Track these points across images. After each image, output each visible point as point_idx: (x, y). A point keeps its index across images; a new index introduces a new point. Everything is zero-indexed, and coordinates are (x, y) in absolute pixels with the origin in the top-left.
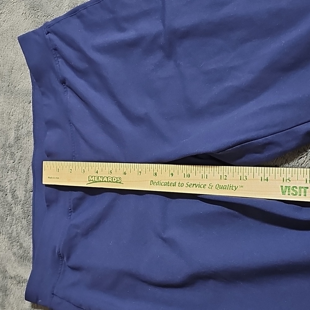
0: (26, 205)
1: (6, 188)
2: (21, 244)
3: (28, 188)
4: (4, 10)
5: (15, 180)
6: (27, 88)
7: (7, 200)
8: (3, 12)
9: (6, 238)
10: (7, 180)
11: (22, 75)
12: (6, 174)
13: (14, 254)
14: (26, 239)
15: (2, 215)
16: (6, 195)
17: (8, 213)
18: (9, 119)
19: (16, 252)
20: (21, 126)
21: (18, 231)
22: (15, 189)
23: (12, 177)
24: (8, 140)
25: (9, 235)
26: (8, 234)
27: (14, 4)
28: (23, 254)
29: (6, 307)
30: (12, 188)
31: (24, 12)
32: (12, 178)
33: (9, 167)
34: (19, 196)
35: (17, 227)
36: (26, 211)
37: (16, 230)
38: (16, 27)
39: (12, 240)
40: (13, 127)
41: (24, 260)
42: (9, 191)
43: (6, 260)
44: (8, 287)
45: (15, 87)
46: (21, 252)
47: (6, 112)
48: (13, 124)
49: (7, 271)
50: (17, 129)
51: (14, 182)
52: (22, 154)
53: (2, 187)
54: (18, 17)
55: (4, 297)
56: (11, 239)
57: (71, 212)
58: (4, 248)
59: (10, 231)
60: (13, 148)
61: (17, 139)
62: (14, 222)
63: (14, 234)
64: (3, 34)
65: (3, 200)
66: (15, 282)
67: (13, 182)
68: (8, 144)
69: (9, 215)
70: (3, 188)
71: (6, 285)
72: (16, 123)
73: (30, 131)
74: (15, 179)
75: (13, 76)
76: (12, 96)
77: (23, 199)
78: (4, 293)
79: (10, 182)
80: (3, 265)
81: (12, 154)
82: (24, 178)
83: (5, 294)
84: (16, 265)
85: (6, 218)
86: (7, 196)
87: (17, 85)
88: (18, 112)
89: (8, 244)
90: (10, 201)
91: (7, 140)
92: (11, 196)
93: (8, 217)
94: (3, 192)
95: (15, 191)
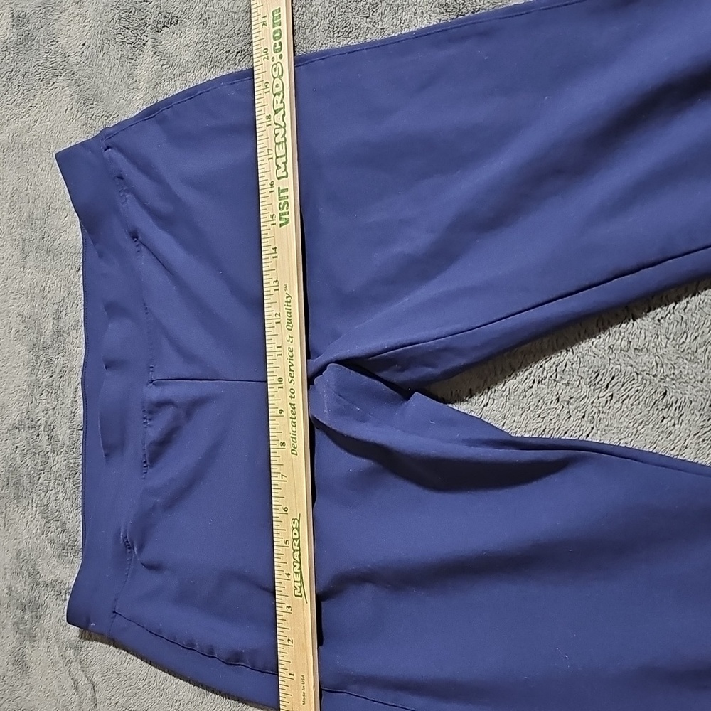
0: (71, 453)
1: (39, 422)
2: (64, 524)
3: (74, 423)
5: (54, 408)
6: (75, 244)
7: (40, 444)
8: (33, 105)
9: (38, 512)
10: (39, 409)
11: (66, 219)
12: (38, 397)
13: (52, 542)
14: (71, 515)
15: (30, 471)
16: (38, 435)
17: (42, 468)
18: (44, 297)
19: (55, 539)
20: (64, 312)
21: (58, 501)
22: (54, 424)
23: (48, 403)
24: (41, 336)
25: (42, 508)
26: (41, 506)
27: (52, 92)
28: (67, 541)
29: (36, 638)
30: (49, 423)
31: (70, 107)
32: (48, 406)
33: (44, 384)
34: (61, 437)
35: (56, 493)
36: (71, 465)
37: (54, 498)
38: (55, 133)
39: (47, 517)
40: (50, 313)
41: (67, 553)
42: (42, 429)
43: (38, 553)
44: (41, 602)
45: (54, 240)
46: (63, 538)
47: (39, 285)
48: (51, 308)
49: (39, 573)
50: (58, 316)
51: (53, 413)
52: (65, 362)
53: (32, 421)
54: (58, 115)
55: (35, 620)
56: (46, 515)
57: (147, 466)
58: (34, 532)
59: (45, 501)
60: (51, 351)
61: (58, 334)
62: (51, 484)
63: (52, 506)
64: (34, 145)
65: (32, 445)
66: (52, 593)
67: (50, 412)
68: (41, 343)
69: (42, 472)
70: (33, 423)
71: (37, 599)
72: (56, 306)
73: (78, 321)
74: (54, 406)
75: (50, 220)
76: (49, 257)
77: (67, 443)
78: (34, 613)
79: (45, 412)
80: (33, 562)
81: (49, 362)
82: (69, 406)
83: (36, 615)
84: (54, 562)
85: (38, 476)
86: (40, 437)
87: (58, 237)
88: (59, 285)
89: (41, 525)
90: (45, 446)
91: (40, 334)
92: (47, 437)
93: (42, 475)
94: (33, 430)
95: (53, 428)
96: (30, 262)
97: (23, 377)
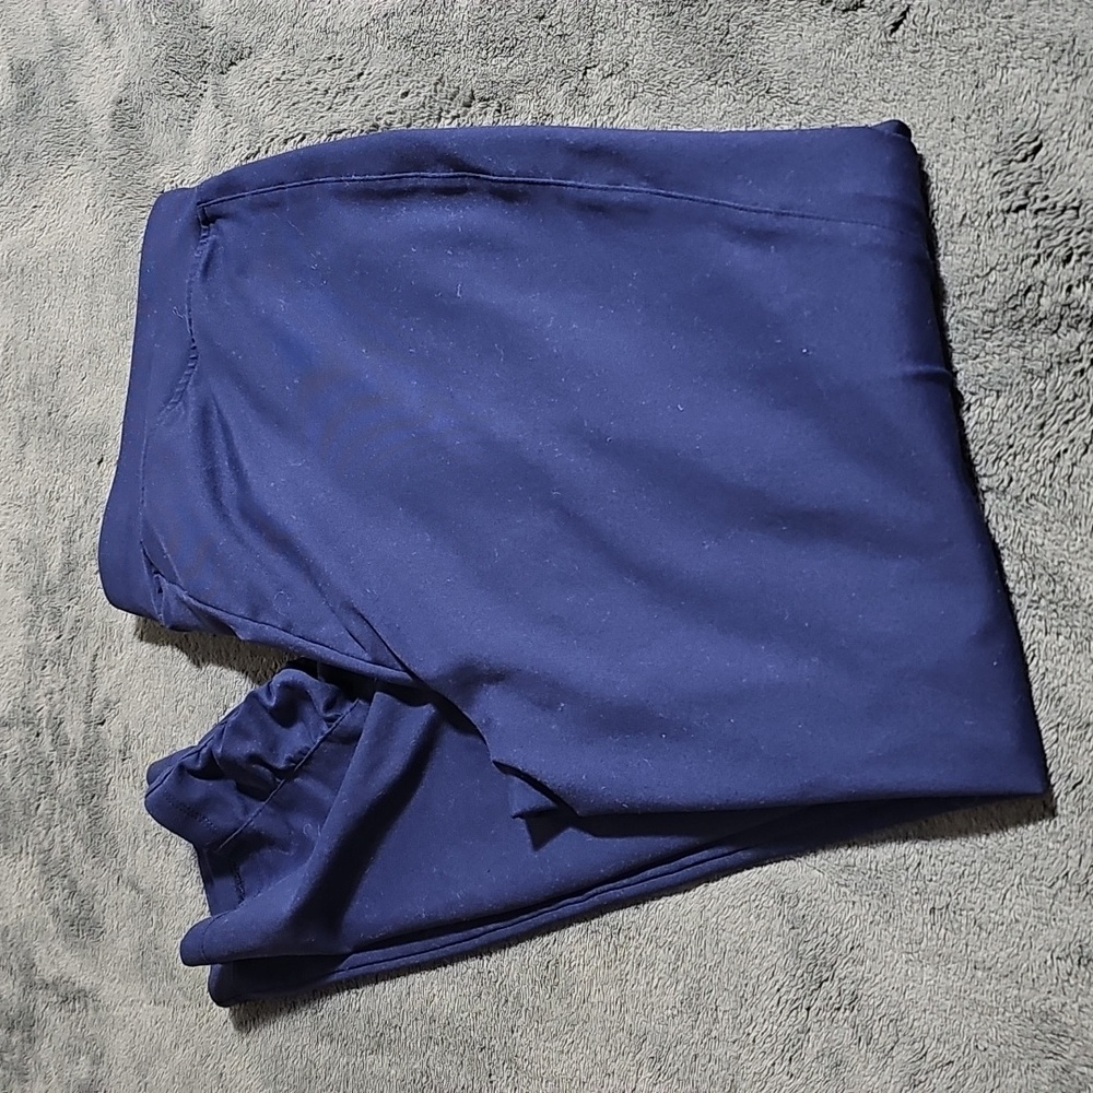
0: (86, 763)
1: (40, 713)
2: (74, 882)
3: (92, 712)
4: (43, 199)
5: (62, 690)
6: (96, 421)
7: (40, 750)
8: (39, 204)
9: (35, 864)
10: (40, 692)
12: (38, 672)
13: (55, 912)
14: (86, 867)
15: (25, 795)
16: (38, 735)
17: (42, 789)
18: (49, 510)
19: (61, 907)
20: (79, 530)
21: (65, 844)
22: (61, 716)
23: (53, 682)
24: (44, 572)
25: (42, 856)
26: (40, 853)
27: (66, 181)
28: (78, 911)
29: (28, 1077)
30: (54, 715)
31: (92, 202)
32: (53, 686)
33: (47, 651)
34: (71, 737)
35: (62, 831)
36: (86, 783)
37: (60, 839)
38: (70, 246)
39: (49, 870)
40: (58, 534)
41: (78, 930)
42: (44, 724)
43: (34, 932)
44: (37, 1014)
45: (66, 417)
46: (72, 906)
47: (43, 489)
48: (59, 527)
49: (34, 965)
50: (69, 538)
51: (60, 697)
52: (79, 613)
53: (29, 712)
54: (75, 217)
55: (27, 1045)
56: (47, 867)
58: (29, 896)
59: (46, 845)
60: (58, 595)
61: (69, 568)
62: (56, 816)
63: (57, 853)
65: (28, 751)
66: (54, 999)
67: (56, 697)
68: (45, 583)
69: (43, 795)
70: (31, 715)
71: (31, 1009)
72: (67, 522)
74: (62, 686)
75: (61, 385)
76: (59, 445)
77: (80, 745)
78: (26, 1034)
79: (49, 696)
80: (25, 948)
81: (56, 614)
82: (84, 684)
83: (29, 1036)
84: (58, 946)
85: (37, 803)
86: (40, 738)
87: (72, 411)
88: (72, 489)
89: (39, 884)
90: (48, 752)
91: (43, 569)
92: (51, 737)
93: (43, 802)
94: (31, 726)
95: (61, 723)
96: (31, 454)
97: (16, 642)
